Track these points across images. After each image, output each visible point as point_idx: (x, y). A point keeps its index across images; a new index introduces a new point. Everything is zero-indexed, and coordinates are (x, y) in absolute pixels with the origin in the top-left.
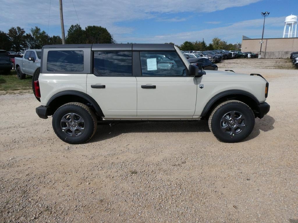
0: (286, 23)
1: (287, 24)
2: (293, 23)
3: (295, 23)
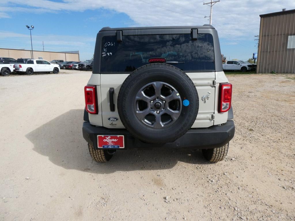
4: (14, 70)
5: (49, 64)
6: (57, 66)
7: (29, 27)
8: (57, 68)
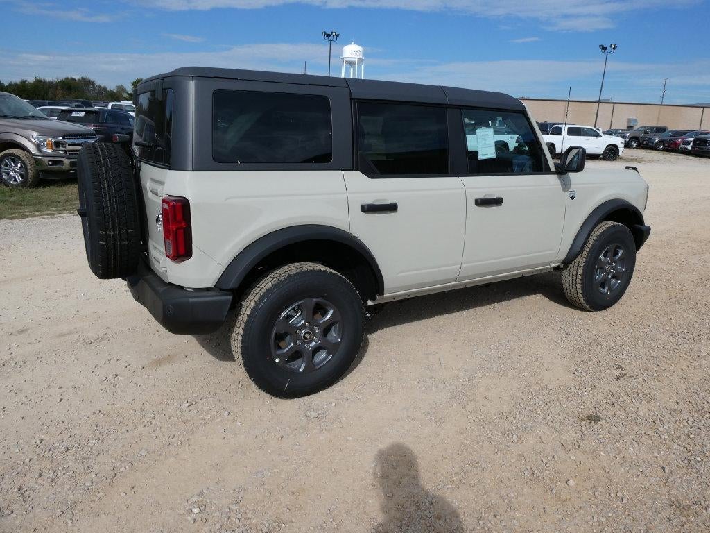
0: (345, 60)
1: (347, 62)
2: (356, 60)
3: (361, 61)
4: (516, 148)
5: (597, 135)
6: (617, 141)
7: (604, 49)
8: (616, 146)
